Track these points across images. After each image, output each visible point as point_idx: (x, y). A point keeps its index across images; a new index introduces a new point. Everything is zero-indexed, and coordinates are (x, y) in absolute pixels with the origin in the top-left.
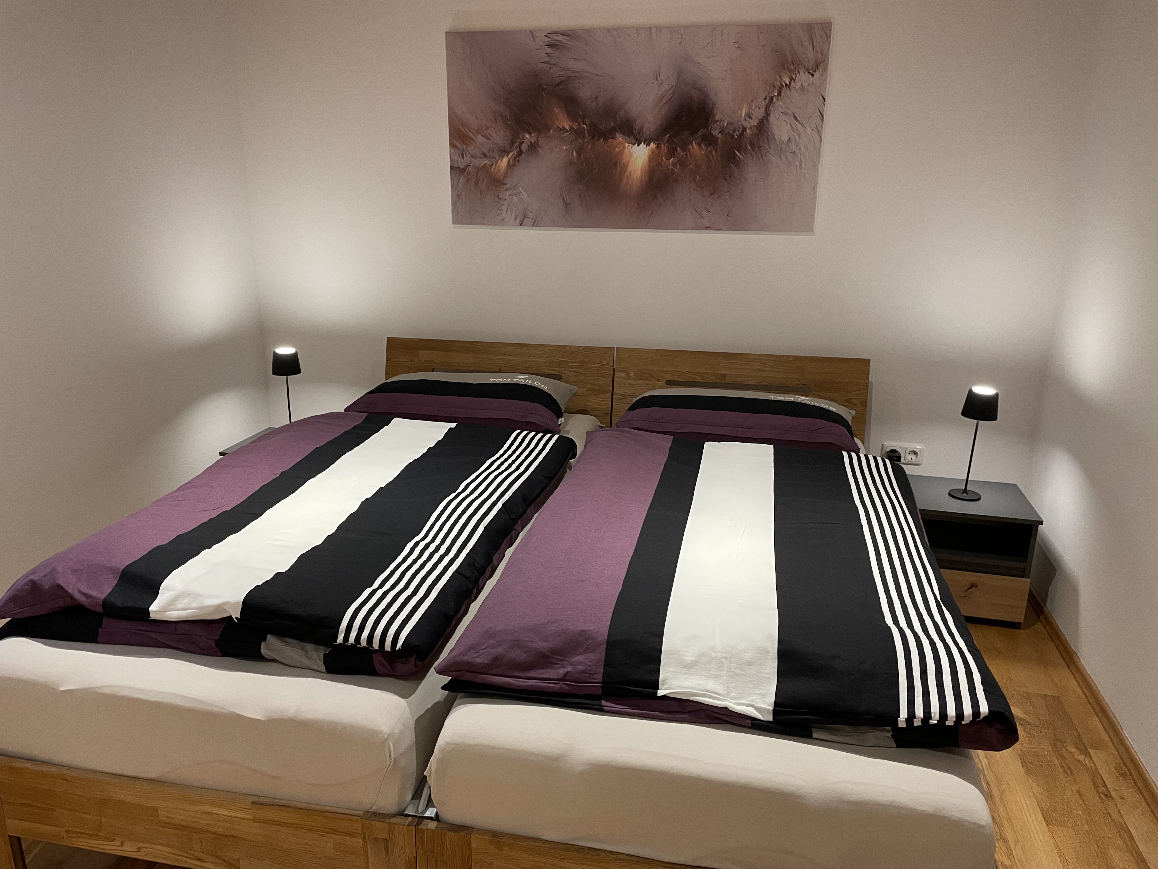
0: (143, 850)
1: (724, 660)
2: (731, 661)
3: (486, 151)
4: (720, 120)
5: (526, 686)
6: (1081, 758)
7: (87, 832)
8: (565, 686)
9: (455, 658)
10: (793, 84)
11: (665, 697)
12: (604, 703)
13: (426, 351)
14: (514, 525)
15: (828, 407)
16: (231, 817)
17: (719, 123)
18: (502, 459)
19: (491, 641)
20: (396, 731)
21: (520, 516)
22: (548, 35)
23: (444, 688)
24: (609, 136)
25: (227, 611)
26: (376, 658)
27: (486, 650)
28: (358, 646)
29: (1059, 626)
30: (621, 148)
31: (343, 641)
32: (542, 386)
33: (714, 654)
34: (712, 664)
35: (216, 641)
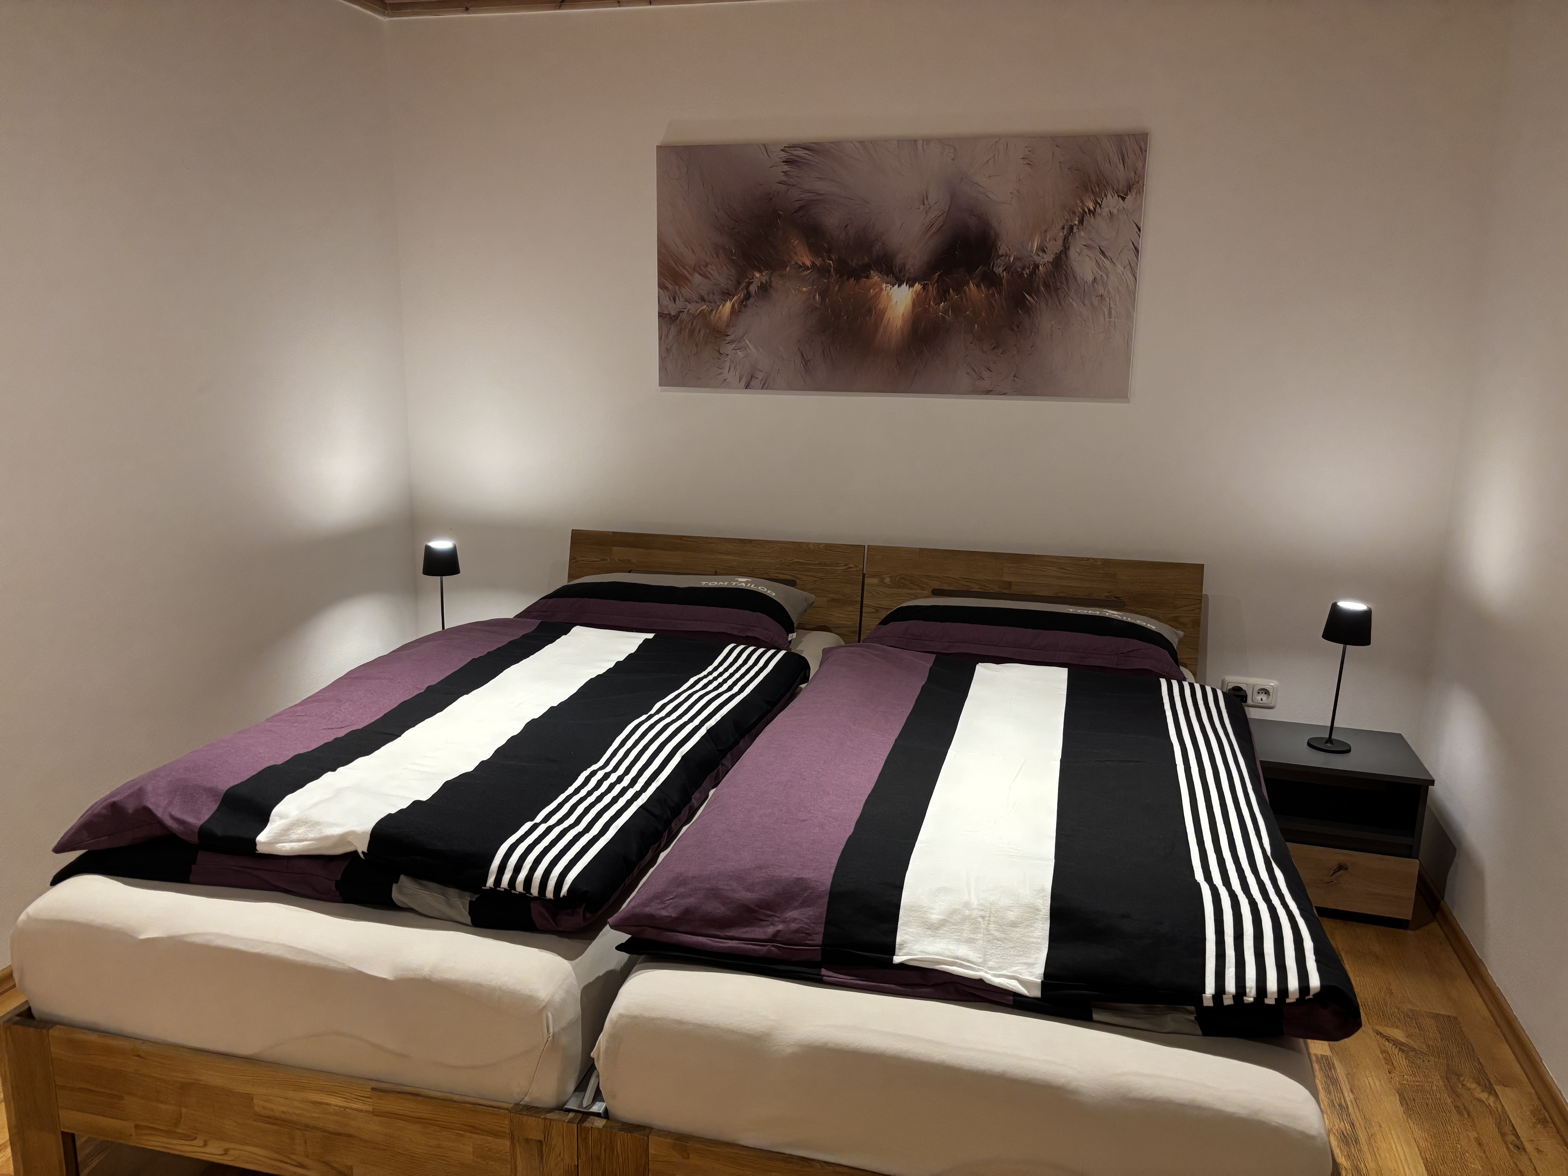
0: (231, 1152)
1: (981, 920)
2: (989, 921)
3: (703, 293)
4: (1004, 254)
5: (724, 947)
6: (1484, 1096)
7: (162, 1128)
8: (774, 949)
9: (634, 909)
10: (1098, 210)
11: (902, 966)
12: (824, 971)
13: (621, 548)
14: (722, 758)
15: (1145, 624)
16: (346, 1108)
17: (1003, 258)
18: (710, 678)
19: (682, 890)
20: (557, 998)
21: (731, 748)
22: (786, 148)
23: (620, 948)
24: (862, 274)
25: (350, 843)
26: (535, 908)
27: (674, 900)
28: (513, 891)
29: (1461, 926)
30: (877, 290)
31: (494, 885)
32: (769, 592)
33: (967, 912)
34: (965, 925)
35: (337, 882)
